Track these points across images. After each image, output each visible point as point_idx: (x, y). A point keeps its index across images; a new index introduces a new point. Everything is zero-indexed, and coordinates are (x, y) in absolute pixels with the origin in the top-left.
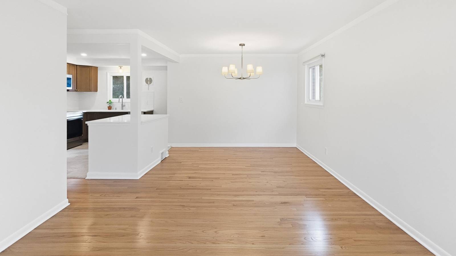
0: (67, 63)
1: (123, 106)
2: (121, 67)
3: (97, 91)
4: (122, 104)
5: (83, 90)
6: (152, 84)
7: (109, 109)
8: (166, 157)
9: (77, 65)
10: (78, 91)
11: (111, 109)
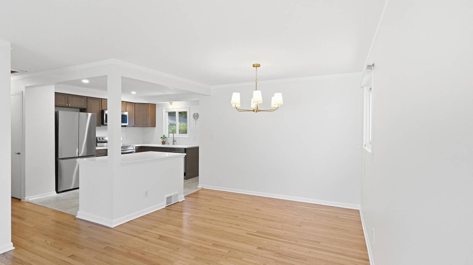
0: (122, 101)
1: (174, 141)
2: (171, 104)
3: (155, 126)
4: (173, 139)
5: (140, 126)
6: (199, 119)
7: (162, 144)
8: (179, 202)
9: (135, 103)
10: (136, 127)
11: (164, 144)
